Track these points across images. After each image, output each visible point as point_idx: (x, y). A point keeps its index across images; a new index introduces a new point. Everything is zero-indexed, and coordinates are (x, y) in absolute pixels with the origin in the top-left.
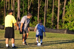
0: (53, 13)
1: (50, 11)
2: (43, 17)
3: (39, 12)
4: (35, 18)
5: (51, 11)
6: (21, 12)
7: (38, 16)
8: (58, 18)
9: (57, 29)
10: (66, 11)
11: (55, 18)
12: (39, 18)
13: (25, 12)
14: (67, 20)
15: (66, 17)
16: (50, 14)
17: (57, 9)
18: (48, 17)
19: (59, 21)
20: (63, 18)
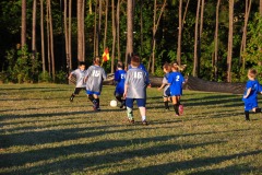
0: (216, 43)
1: (209, 36)
2: (192, 52)
3: (182, 39)
4: (171, 54)
5: (211, 36)
6: (134, 40)
7: (179, 49)
8: (229, 54)
9: (226, 82)
10: (249, 37)
11: (222, 53)
12: (182, 55)
13: (145, 40)
14: (253, 59)
15: (248, 52)
16: (209, 43)
17: (227, 30)
18: (203, 51)
19: (232, 63)
20: (241, 55)
